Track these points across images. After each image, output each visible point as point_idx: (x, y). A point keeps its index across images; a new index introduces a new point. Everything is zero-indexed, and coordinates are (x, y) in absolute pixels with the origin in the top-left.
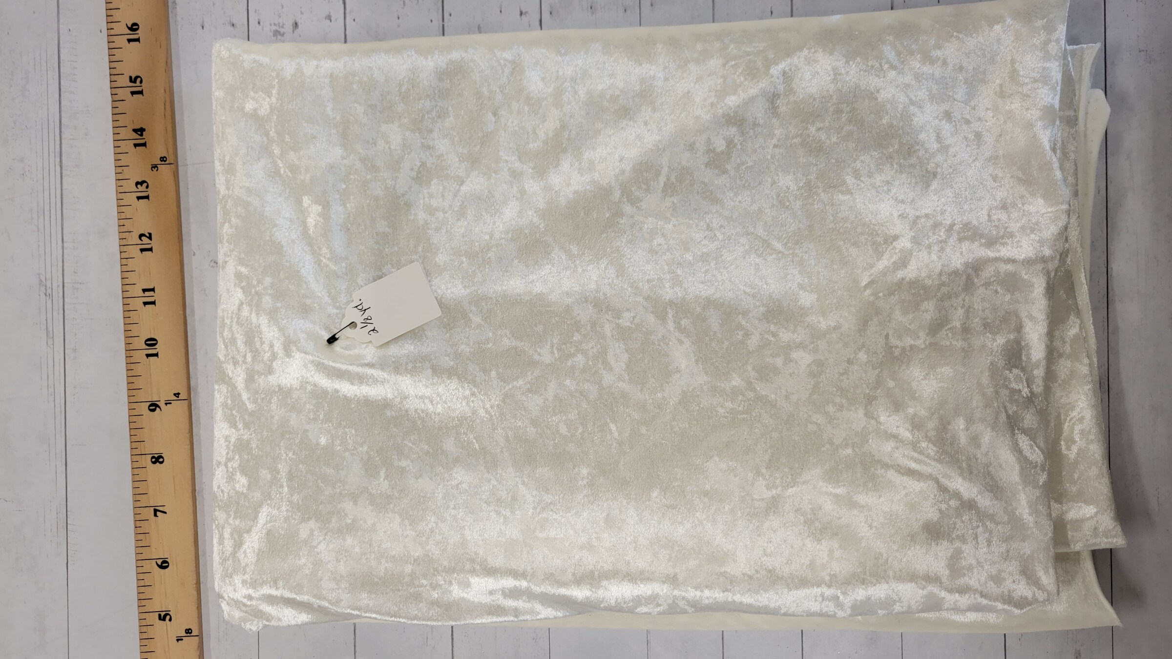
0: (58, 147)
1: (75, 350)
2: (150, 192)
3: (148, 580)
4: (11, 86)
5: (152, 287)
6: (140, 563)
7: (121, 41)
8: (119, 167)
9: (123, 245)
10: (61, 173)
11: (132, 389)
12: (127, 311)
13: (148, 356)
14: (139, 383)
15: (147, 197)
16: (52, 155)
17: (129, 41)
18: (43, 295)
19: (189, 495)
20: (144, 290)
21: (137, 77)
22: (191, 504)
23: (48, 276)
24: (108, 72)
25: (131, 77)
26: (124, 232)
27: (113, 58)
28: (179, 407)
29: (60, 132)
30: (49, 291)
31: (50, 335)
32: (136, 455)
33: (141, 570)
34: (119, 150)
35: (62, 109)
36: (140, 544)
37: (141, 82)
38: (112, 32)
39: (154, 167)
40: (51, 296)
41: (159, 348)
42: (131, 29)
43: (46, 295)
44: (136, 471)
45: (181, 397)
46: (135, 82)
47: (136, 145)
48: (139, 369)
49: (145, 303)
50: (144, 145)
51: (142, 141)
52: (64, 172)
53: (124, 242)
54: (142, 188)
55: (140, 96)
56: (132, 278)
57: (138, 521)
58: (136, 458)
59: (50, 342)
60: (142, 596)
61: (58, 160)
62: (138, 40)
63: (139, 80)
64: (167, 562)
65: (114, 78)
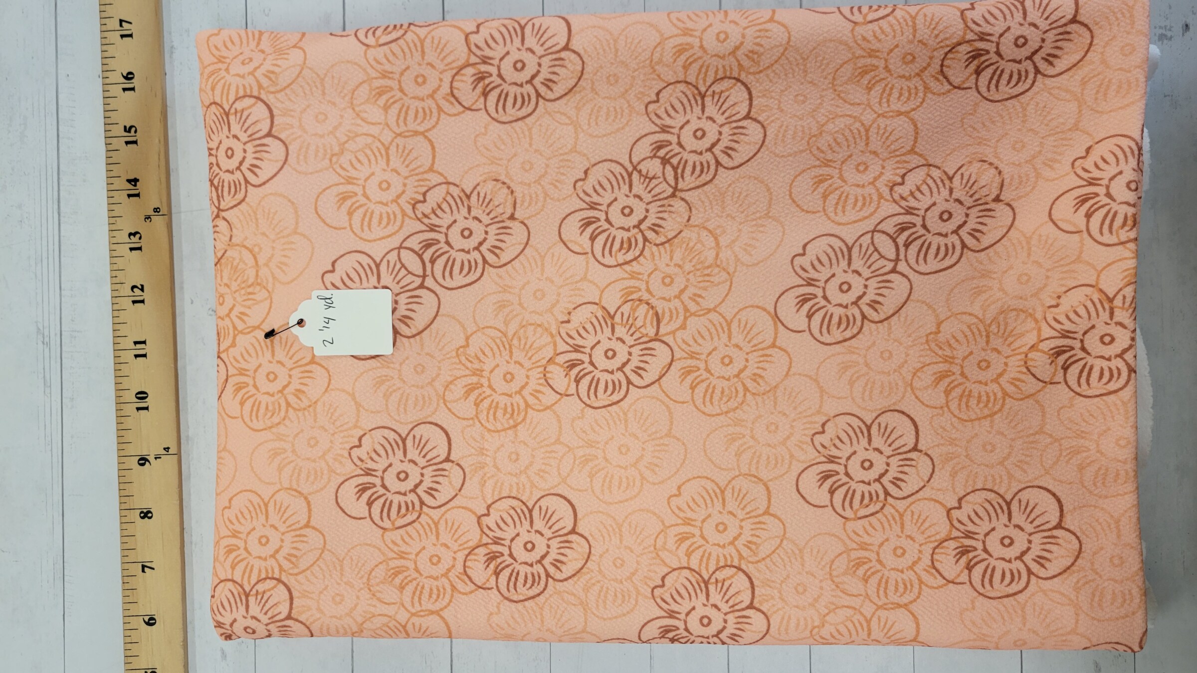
0: (56, 194)
1: (72, 399)
2: (143, 244)
3: (135, 636)
4: (9, 132)
5: (143, 340)
6: (127, 620)
7: (117, 90)
8: (113, 217)
9: (116, 297)
10: (59, 220)
11: (122, 443)
12: (118, 363)
13: (138, 409)
14: (129, 436)
15: (140, 249)
16: (50, 202)
17: (124, 90)
18: (40, 343)
19: (177, 551)
20: (136, 343)
21: (131, 127)
22: (179, 561)
23: (46, 324)
24: (102, 120)
25: (125, 127)
26: (116, 283)
27: (108, 108)
28: (169, 462)
29: (59, 178)
30: (47, 340)
31: (47, 384)
32: (125, 509)
33: (128, 626)
34: (112, 201)
35: (61, 155)
36: (128, 600)
37: (136, 132)
38: (107, 81)
39: (148, 218)
40: (48, 344)
41: (149, 402)
42: (126, 78)
43: (43, 343)
44: (125, 526)
45: (171, 451)
46: (129, 131)
47: (129, 196)
48: (129, 423)
49: (136, 356)
50: (138, 195)
51: (136, 192)
52: (62, 219)
53: (116, 293)
54: (135, 239)
55: (135, 145)
56: (123, 331)
57: (126, 577)
58: (124, 513)
59: (48, 390)
60: (129, 653)
61: (56, 207)
62: (133, 89)
63: (133, 130)
64: (154, 619)
65: (109, 127)
